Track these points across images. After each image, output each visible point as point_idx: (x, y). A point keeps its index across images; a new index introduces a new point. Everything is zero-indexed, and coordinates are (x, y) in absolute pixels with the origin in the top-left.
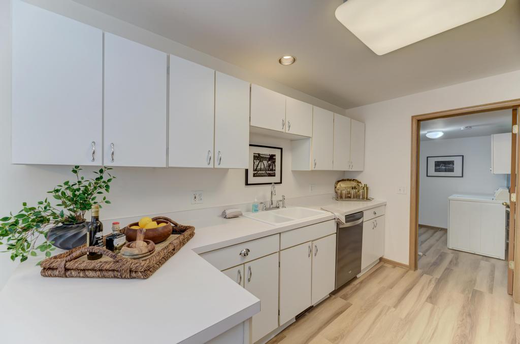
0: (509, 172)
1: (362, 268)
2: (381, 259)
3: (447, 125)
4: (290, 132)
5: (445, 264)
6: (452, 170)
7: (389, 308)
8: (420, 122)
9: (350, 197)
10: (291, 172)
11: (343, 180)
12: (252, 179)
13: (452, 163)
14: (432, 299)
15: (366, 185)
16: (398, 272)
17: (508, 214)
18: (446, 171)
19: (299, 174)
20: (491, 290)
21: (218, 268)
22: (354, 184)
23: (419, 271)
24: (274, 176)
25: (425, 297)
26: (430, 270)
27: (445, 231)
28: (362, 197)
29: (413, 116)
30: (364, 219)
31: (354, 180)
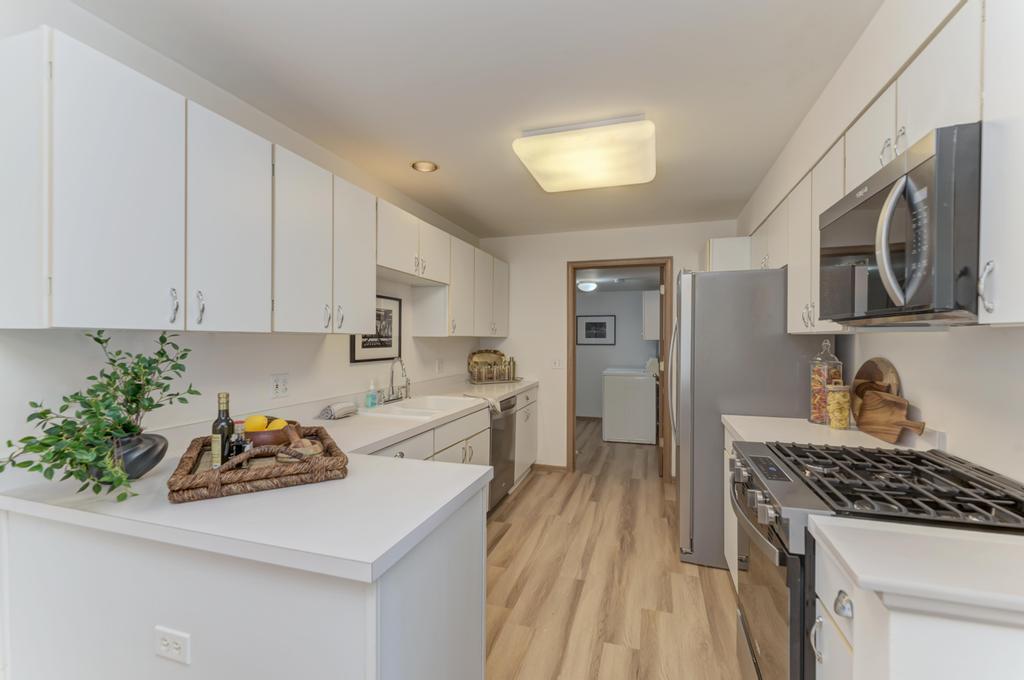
0: (658, 338)
1: (516, 477)
2: (533, 467)
3: (601, 275)
4: (425, 276)
5: (603, 458)
6: (603, 336)
7: (554, 516)
8: (576, 269)
9: (491, 379)
10: (411, 339)
11: (480, 352)
12: (361, 353)
13: (603, 325)
14: (595, 497)
15: (512, 359)
17: (657, 387)
18: (596, 336)
19: (424, 342)
20: (645, 475)
21: (418, 459)
22: (491, 358)
23: (577, 472)
24: (390, 346)
25: (588, 497)
26: (588, 468)
27: (599, 421)
28: (508, 376)
29: (569, 263)
30: (517, 407)
31: (495, 352)
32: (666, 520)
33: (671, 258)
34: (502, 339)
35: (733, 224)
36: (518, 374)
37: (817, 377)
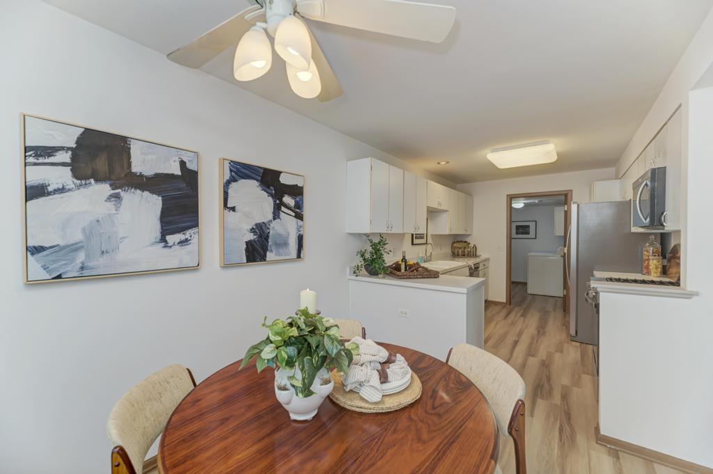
2: (486, 301)
3: (527, 200)
4: (441, 208)
5: (527, 301)
6: (528, 233)
8: (511, 198)
9: (464, 255)
10: (431, 236)
11: (457, 242)
12: (415, 241)
13: (528, 227)
14: (523, 316)
15: (475, 245)
16: (497, 308)
18: (523, 233)
19: (435, 237)
20: (554, 310)
22: (465, 244)
23: (512, 305)
24: (424, 239)
25: (519, 315)
26: (519, 304)
27: (525, 284)
28: (473, 254)
29: (507, 195)
30: (480, 269)
31: (466, 242)
32: (564, 327)
33: (571, 191)
34: (470, 235)
35: (612, 170)
36: (478, 254)
37: (646, 253)
